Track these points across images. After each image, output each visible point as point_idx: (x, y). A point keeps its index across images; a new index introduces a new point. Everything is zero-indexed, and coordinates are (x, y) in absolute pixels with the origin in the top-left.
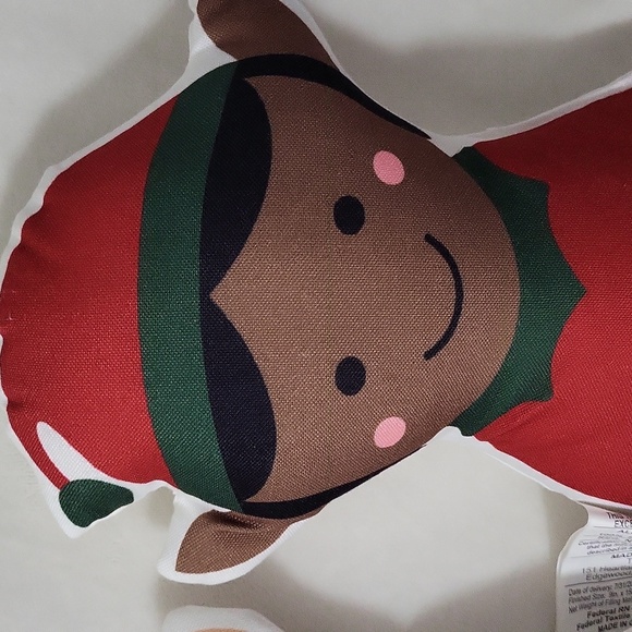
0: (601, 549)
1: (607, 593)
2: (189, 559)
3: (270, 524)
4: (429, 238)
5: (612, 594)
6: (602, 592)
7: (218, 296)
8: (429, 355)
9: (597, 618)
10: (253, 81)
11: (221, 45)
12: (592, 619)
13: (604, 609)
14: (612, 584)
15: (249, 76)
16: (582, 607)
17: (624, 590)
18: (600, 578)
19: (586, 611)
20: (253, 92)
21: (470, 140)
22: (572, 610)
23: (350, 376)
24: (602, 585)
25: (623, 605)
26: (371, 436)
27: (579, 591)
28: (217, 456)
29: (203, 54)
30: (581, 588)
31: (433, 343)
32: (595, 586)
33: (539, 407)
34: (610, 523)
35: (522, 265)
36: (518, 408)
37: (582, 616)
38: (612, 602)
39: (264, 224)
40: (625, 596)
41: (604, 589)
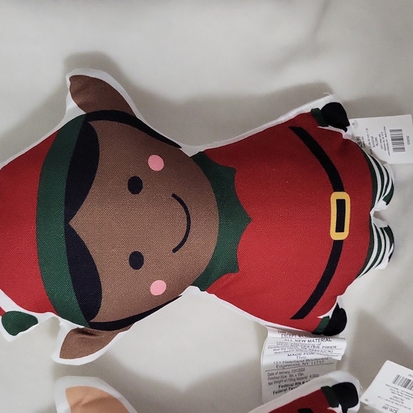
0: (280, 351)
1: (288, 375)
2: (66, 352)
3: (104, 334)
4: (174, 196)
5: (291, 376)
6: (285, 375)
7: (72, 223)
8: (175, 250)
9: (284, 388)
10: (93, 123)
11: (80, 106)
12: (281, 389)
13: (287, 383)
14: (290, 370)
15: (91, 121)
16: (275, 382)
17: (297, 373)
18: (283, 367)
19: (278, 385)
20: (92, 129)
21: (202, 148)
22: (270, 384)
23: (136, 260)
24: (284, 371)
25: (297, 381)
26: (149, 290)
27: (273, 374)
28: (74, 298)
29: (72, 110)
30: (274, 372)
31: (176, 245)
32: (281, 371)
33: (233, 276)
34: (279, 335)
35: (221, 208)
36: (224, 277)
37: (276, 387)
38: (291, 380)
39: (94, 190)
40: (298, 377)
41: (286, 373)
